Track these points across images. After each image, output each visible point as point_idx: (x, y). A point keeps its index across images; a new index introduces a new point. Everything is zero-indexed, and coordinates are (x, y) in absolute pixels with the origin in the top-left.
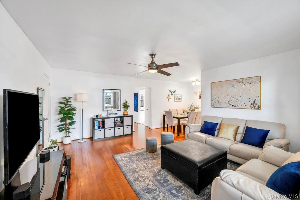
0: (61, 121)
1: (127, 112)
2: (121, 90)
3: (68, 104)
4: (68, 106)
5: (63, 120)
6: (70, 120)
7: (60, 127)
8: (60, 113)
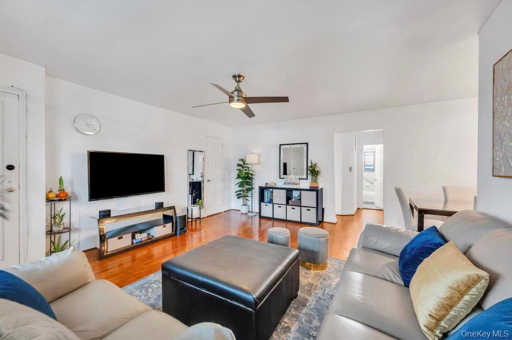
0: (239, 186)
1: (316, 182)
2: (307, 144)
3: (246, 167)
4: (245, 169)
5: (241, 185)
6: (247, 185)
7: (238, 193)
8: (239, 176)
